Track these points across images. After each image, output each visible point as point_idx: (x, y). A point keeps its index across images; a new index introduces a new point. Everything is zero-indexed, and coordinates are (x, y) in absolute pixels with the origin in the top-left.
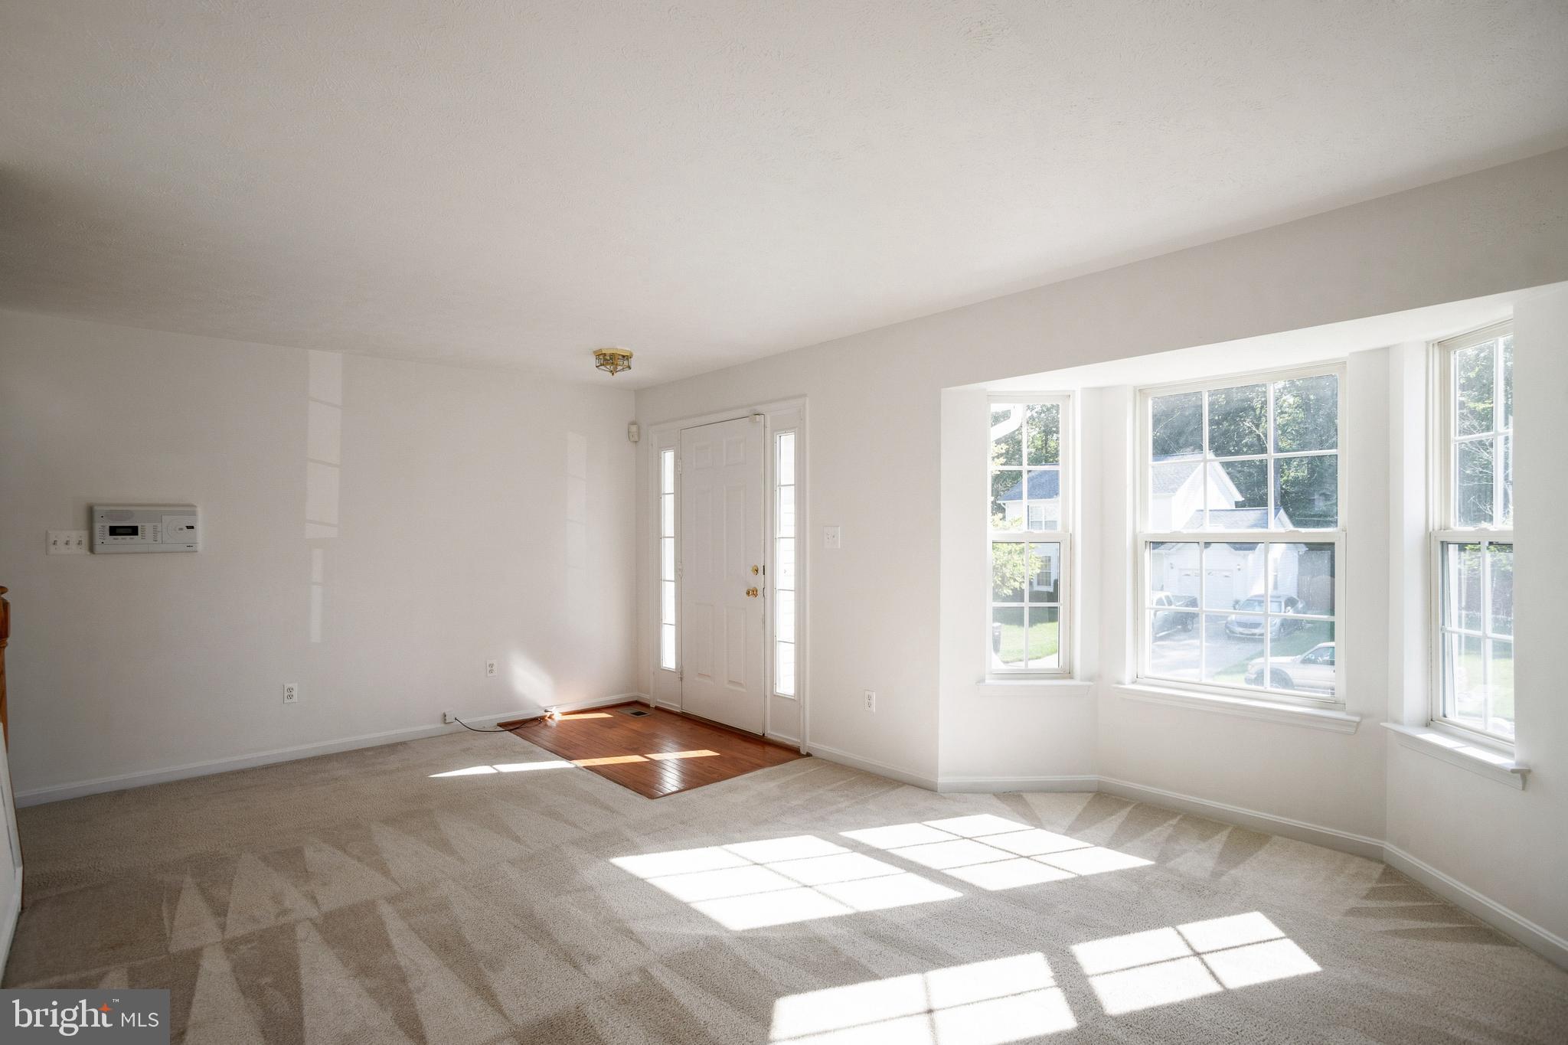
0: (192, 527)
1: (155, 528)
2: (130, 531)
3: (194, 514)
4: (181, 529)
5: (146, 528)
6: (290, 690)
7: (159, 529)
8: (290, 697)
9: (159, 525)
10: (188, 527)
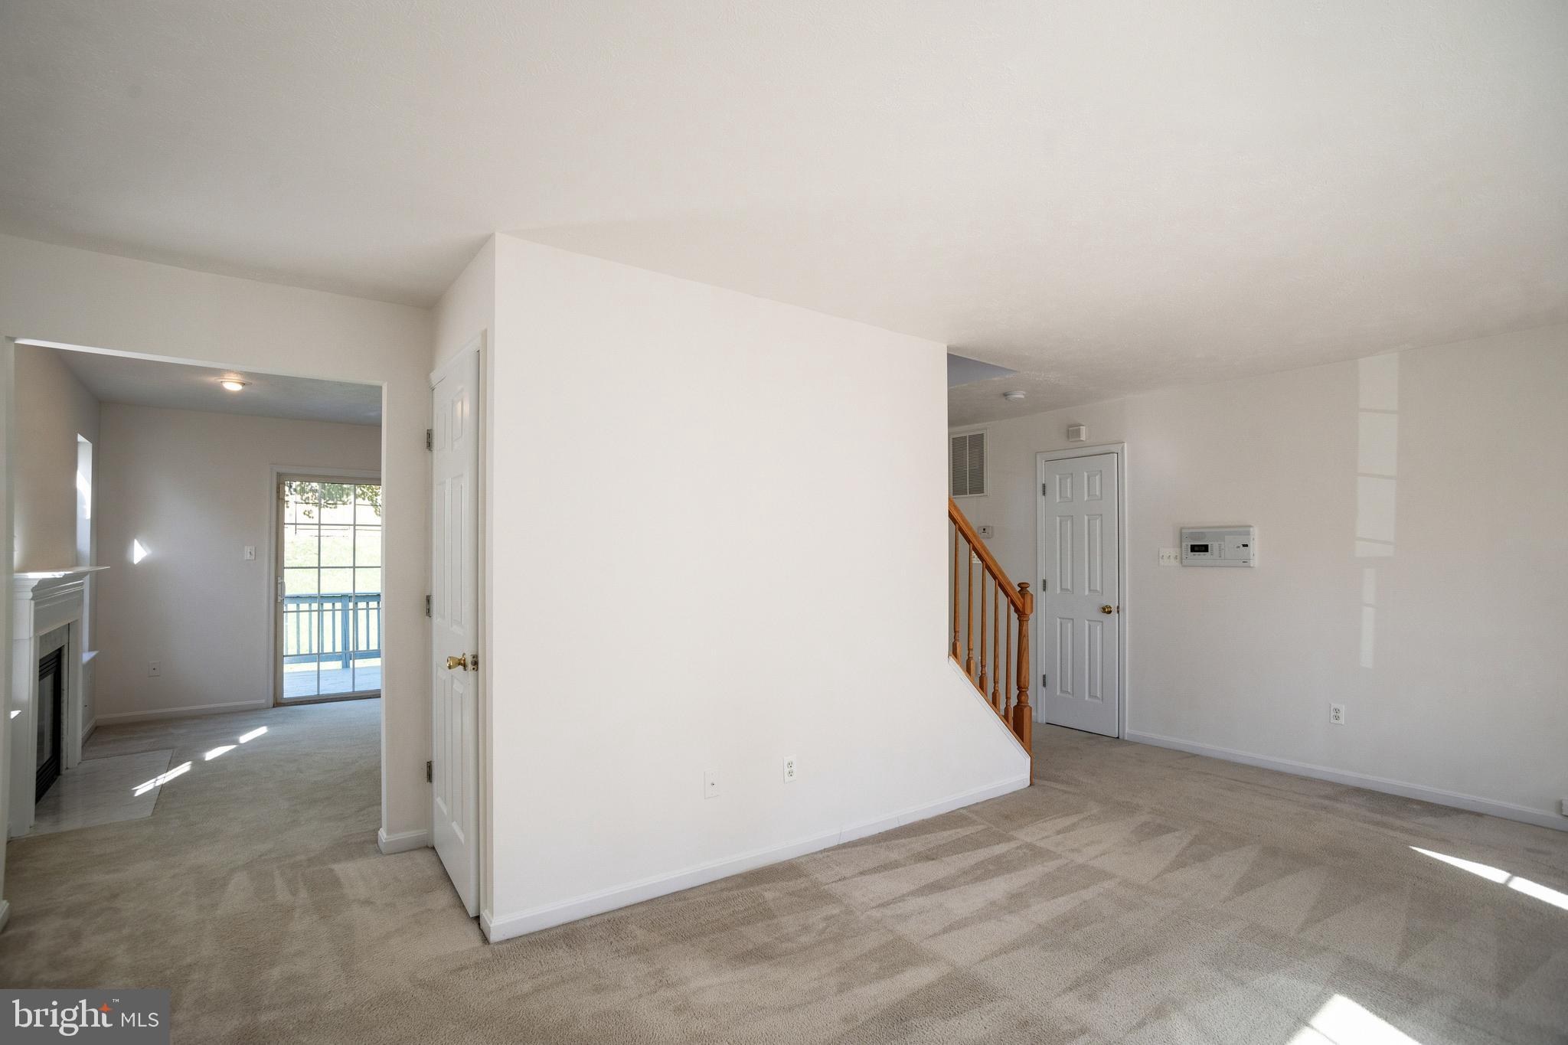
0: (1247, 546)
1: (1220, 545)
2: (1203, 548)
3: (1248, 533)
4: (1239, 547)
5: (1214, 546)
6: (1337, 711)
7: (1223, 547)
8: (1337, 718)
9: (1222, 543)
10: (1244, 546)
